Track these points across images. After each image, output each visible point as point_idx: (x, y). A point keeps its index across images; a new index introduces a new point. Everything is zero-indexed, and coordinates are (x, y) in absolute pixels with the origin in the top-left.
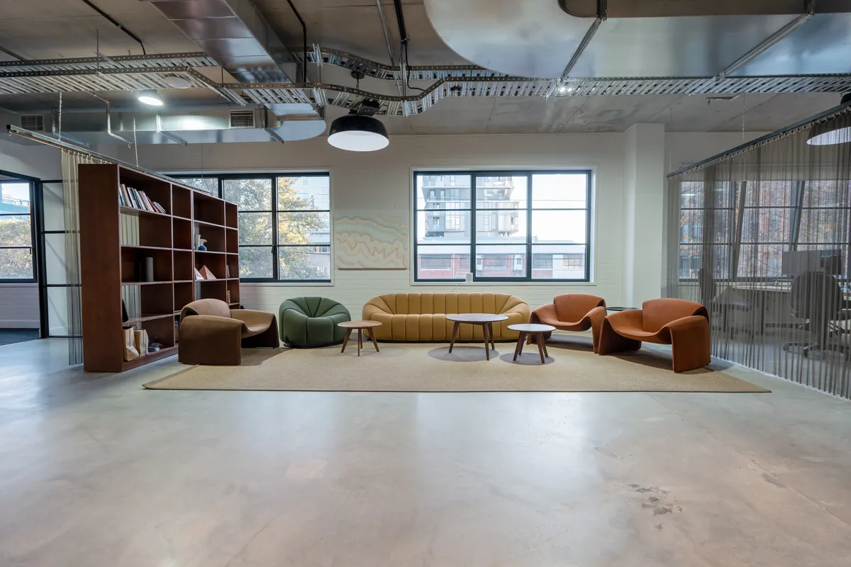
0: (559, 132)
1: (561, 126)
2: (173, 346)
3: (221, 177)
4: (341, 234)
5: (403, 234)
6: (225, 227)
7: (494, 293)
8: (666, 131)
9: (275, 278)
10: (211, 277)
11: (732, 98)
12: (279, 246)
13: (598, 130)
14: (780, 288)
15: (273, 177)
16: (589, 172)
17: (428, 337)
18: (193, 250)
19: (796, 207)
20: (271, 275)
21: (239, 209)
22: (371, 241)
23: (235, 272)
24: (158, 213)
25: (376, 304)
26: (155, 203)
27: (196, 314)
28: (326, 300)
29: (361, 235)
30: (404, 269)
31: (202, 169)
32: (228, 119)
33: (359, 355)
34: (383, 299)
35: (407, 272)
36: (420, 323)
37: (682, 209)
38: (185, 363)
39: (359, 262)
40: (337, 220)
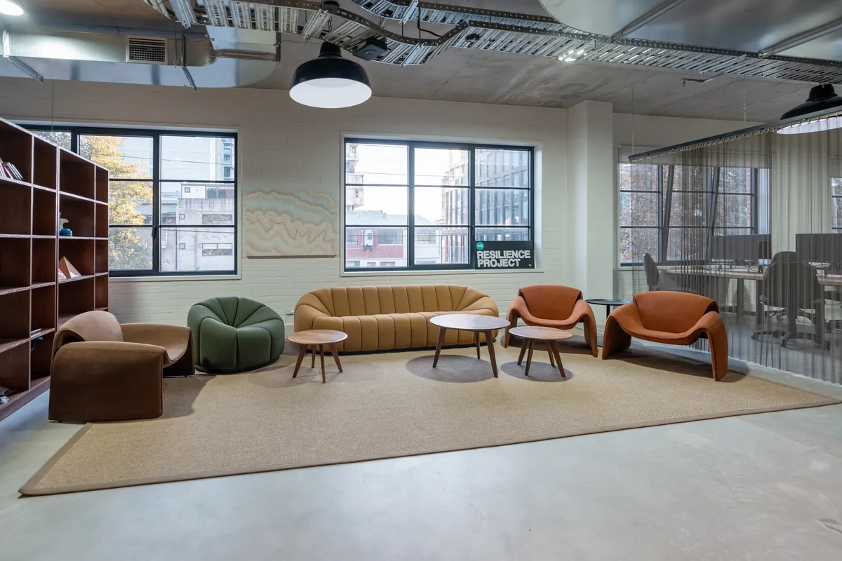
0: (506, 104)
1: (513, 98)
2: (27, 389)
3: (76, 131)
4: (252, 212)
5: (332, 214)
6: (95, 201)
7: (447, 285)
8: (614, 111)
9: (156, 270)
10: (75, 275)
11: (703, 81)
12: (161, 226)
13: (546, 105)
14: (708, 272)
15: (156, 135)
16: (531, 149)
17: (390, 345)
18: (57, 237)
19: (712, 192)
20: (150, 266)
21: (110, 176)
22: (292, 221)
23: (103, 265)
24: (12, 180)
25: (308, 303)
26: (9, 164)
27: (79, 339)
28: (245, 301)
29: (279, 214)
30: (333, 256)
31: (52, 118)
32: (124, 48)
33: (324, 382)
34: (317, 295)
35: (336, 259)
36: (380, 327)
37: (621, 191)
38: (60, 422)
39: (275, 249)
40: (247, 194)
